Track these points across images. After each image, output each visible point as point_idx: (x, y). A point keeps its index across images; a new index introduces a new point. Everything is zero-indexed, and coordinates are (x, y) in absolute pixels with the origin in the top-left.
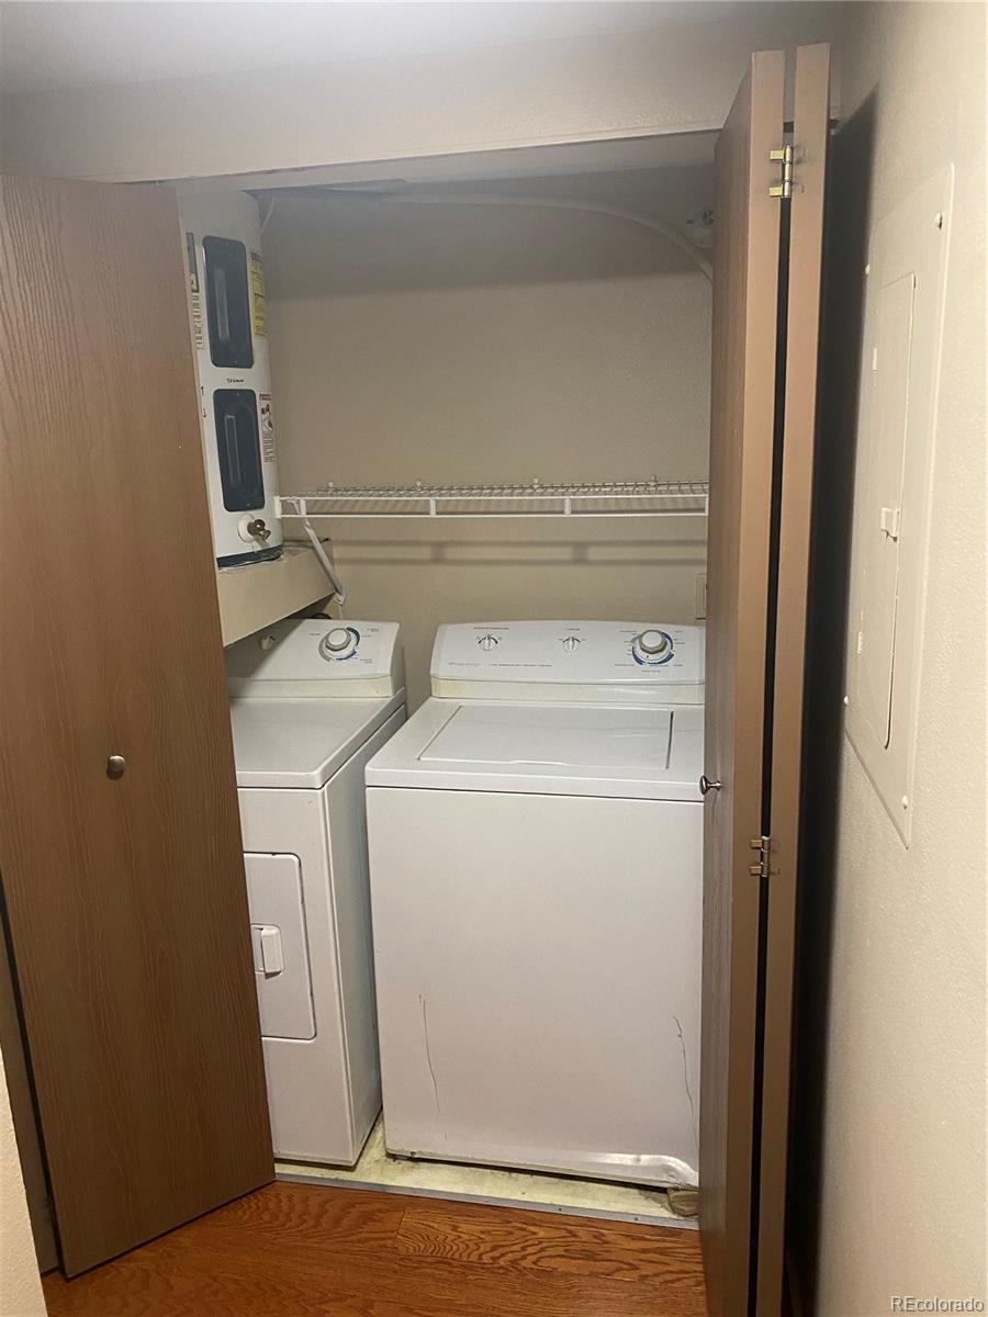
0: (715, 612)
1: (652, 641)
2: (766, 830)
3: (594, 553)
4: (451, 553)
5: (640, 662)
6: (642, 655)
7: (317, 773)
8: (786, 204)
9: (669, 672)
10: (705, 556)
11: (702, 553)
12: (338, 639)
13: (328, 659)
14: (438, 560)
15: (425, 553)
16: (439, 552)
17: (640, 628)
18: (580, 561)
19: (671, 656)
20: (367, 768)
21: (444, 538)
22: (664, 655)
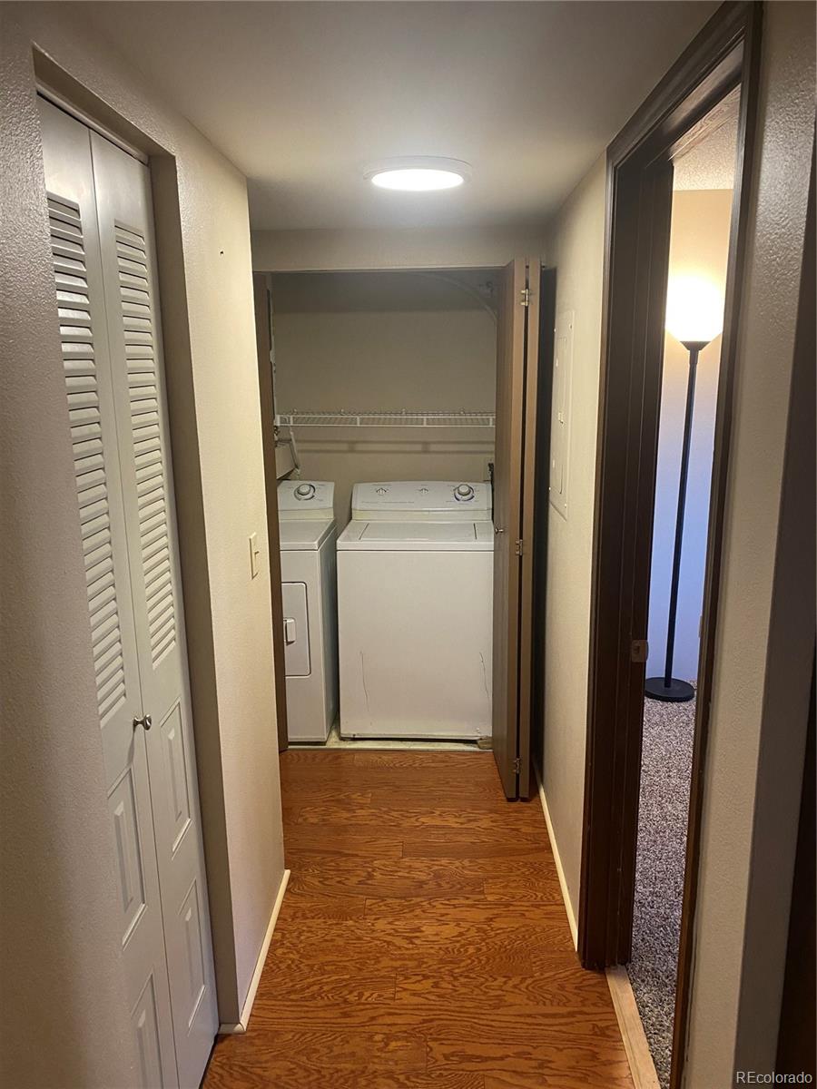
0: (494, 475)
1: (464, 489)
2: (521, 538)
3: (433, 447)
4: (360, 447)
5: (458, 500)
6: (459, 497)
7: (316, 542)
8: (526, 308)
9: (472, 505)
10: (493, 449)
11: (492, 447)
12: (304, 489)
13: (299, 500)
14: (352, 451)
15: (344, 447)
16: (352, 447)
17: (457, 484)
18: (426, 452)
19: (473, 497)
20: (338, 541)
21: (355, 439)
22: (469, 496)
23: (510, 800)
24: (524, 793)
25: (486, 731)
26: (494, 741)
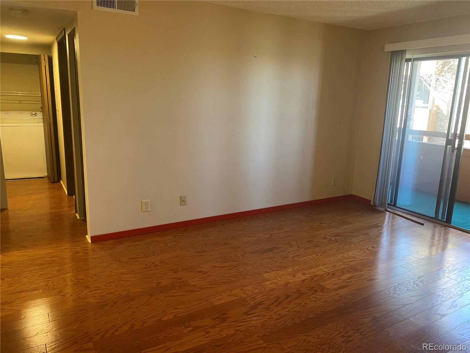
0: (42, 109)
1: (34, 113)
3: (22, 102)
6: (32, 115)
8: (45, 65)
9: (37, 117)
11: (41, 102)
17: (32, 112)
18: (20, 103)
22: (36, 115)
23: (52, 183)
24: (56, 180)
25: (46, 174)
26: (48, 177)
